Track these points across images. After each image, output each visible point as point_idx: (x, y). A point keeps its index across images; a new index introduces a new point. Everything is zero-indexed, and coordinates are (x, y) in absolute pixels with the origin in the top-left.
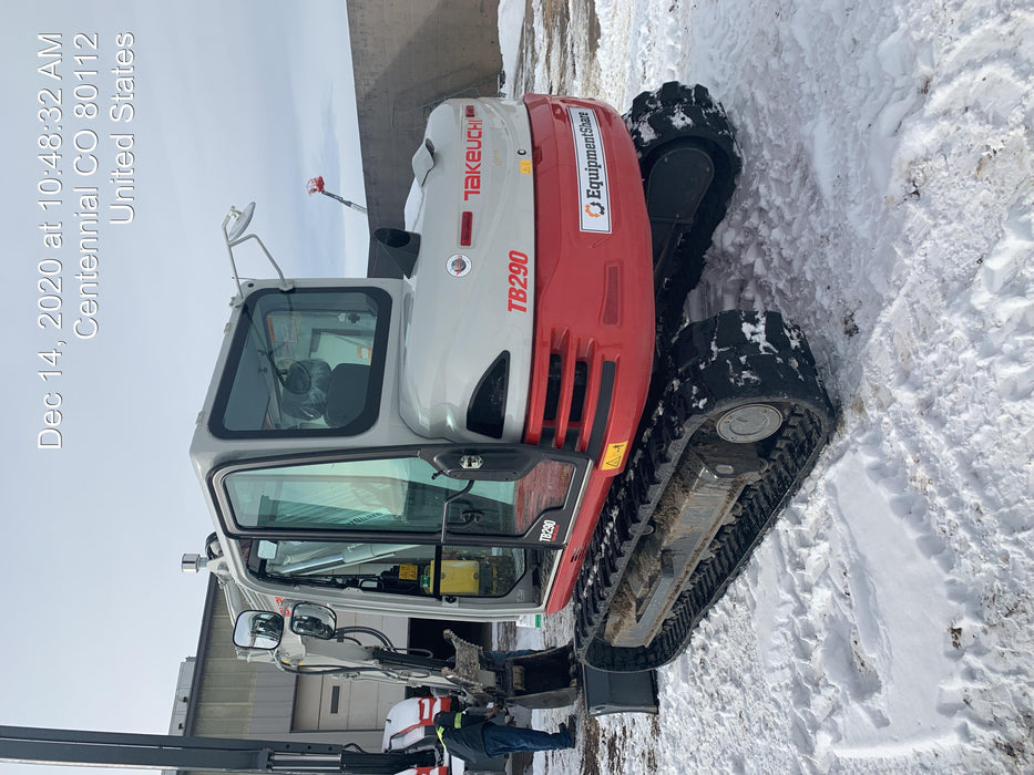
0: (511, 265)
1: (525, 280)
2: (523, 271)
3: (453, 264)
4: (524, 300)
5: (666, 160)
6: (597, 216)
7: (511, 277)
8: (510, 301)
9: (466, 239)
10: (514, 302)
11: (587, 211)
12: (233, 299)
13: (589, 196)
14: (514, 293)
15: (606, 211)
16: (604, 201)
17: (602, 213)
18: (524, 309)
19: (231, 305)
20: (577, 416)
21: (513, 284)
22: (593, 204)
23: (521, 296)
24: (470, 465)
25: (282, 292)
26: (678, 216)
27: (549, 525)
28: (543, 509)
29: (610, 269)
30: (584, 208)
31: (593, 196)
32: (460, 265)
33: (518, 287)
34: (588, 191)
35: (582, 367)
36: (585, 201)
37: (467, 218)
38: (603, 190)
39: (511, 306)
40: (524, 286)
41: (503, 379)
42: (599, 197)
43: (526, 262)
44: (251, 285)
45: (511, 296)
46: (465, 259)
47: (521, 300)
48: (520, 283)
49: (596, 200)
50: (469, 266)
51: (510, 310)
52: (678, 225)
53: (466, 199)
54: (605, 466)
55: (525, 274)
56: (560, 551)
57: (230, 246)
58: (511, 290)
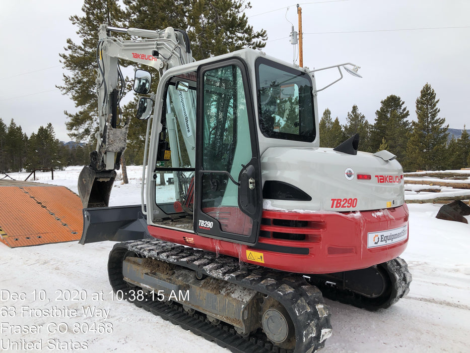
0: (351, 199)
1: (345, 207)
2: (349, 205)
3: (350, 171)
4: (337, 207)
5: (377, 274)
6: (374, 240)
7: (346, 199)
8: (335, 200)
9: (360, 177)
10: (336, 202)
11: (376, 236)
12: (308, 68)
13: (381, 236)
14: (339, 201)
15: (376, 245)
16: (381, 244)
17: (375, 243)
18: (332, 207)
19: (306, 67)
20: (277, 236)
21: (343, 201)
22: (379, 239)
23: (338, 205)
24: (251, 183)
25: (311, 91)
26: (347, 281)
27: (210, 225)
28: (220, 221)
29: (353, 249)
30: (377, 234)
31: (382, 238)
32: (350, 175)
33: (342, 203)
34: (383, 236)
35: (303, 238)
36: (379, 234)
37: (369, 177)
38: (384, 243)
39: (333, 200)
40: (343, 207)
41: (291, 197)
42: (381, 241)
43: (353, 207)
44: (313, 76)
45: (338, 200)
46: (353, 177)
47: (337, 204)
48: (343, 205)
49: (380, 240)
50: (350, 179)
51: (332, 200)
52: (342, 282)
53: (376, 176)
54: (248, 252)
55: (348, 207)
56: (193, 232)
57: (338, 66)
58: (341, 200)
